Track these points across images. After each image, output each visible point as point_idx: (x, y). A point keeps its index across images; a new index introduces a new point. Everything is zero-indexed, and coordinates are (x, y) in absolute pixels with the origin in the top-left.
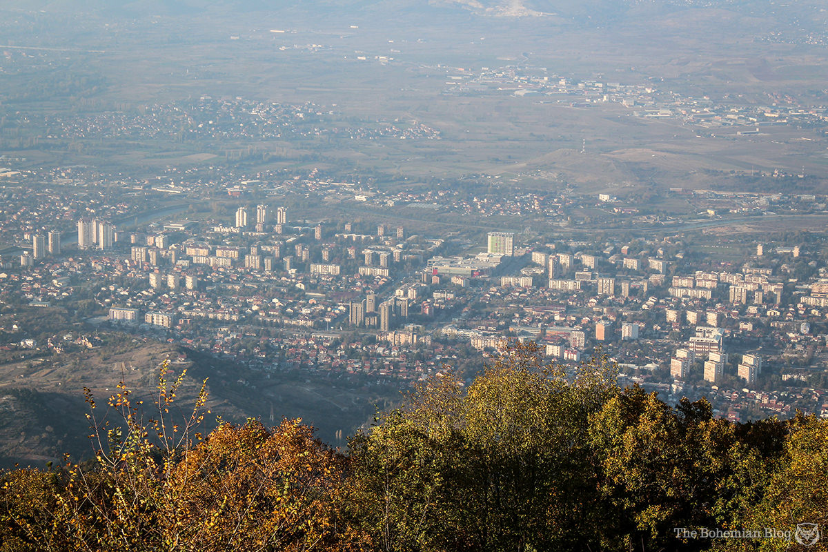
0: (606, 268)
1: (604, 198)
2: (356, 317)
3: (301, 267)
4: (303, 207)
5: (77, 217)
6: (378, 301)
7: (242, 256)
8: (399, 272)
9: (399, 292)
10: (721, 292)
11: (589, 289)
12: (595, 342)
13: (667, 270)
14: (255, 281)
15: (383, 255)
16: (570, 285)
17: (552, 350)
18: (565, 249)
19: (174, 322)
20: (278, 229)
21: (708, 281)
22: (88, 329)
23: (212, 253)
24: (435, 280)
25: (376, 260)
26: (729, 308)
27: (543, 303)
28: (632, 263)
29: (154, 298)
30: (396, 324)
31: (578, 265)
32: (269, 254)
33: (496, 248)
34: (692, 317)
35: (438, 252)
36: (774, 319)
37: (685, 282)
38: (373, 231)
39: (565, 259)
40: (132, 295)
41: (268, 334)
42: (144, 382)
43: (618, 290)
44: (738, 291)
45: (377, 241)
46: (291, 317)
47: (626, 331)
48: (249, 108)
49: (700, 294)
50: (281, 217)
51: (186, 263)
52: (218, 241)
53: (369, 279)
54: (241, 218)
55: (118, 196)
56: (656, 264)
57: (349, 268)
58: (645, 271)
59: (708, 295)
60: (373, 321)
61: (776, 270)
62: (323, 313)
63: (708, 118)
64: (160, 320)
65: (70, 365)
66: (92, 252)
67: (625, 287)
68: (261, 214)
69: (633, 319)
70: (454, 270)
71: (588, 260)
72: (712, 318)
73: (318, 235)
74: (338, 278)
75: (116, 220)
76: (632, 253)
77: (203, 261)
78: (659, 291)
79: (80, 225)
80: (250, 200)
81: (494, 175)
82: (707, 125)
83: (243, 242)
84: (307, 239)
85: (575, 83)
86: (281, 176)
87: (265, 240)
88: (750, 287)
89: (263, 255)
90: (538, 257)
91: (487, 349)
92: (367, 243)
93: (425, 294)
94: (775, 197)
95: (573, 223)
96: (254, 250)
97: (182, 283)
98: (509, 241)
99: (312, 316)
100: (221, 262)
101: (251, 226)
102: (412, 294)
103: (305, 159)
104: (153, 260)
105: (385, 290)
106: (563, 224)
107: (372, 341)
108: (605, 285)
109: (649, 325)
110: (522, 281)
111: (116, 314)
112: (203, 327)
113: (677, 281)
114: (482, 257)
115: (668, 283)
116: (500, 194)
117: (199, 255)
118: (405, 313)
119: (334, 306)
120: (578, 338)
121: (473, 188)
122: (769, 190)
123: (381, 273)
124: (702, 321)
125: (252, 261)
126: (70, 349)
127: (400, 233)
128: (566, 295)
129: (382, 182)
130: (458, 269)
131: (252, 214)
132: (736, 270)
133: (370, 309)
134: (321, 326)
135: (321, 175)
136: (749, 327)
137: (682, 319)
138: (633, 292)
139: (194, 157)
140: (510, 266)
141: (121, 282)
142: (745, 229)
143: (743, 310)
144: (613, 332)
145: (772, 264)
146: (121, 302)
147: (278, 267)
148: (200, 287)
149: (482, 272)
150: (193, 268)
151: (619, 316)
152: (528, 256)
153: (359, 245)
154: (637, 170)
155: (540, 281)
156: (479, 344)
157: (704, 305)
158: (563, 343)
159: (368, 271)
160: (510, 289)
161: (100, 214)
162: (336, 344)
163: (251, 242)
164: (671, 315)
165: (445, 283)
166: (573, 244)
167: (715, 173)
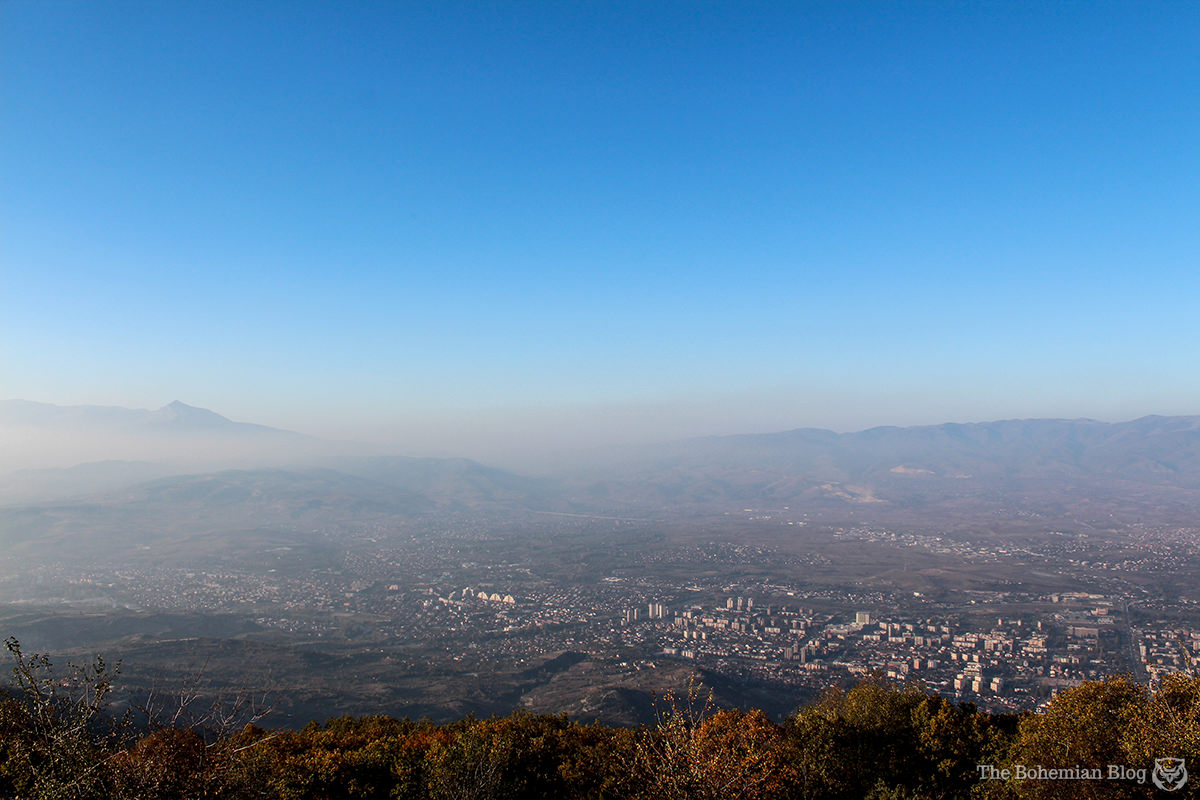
0: (918, 631)
1: (917, 594)
2: (788, 655)
3: (761, 629)
4: (761, 598)
5: (649, 602)
6: (799, 647)
7: (730, 623)
8: (811, 632)
9: (811, 642)
10: (980, 644)
11: (910, 642)
12: (914, 670)
13: (951, 632)
14: (738, 635)
15: (802, 623)
16: (900, 640)
17: (891, 674)
18: (896, 621)
19: (696, 655)
20: (748, 609)
21: (973, 638)
22: (653, 658)
23: (715, 621)
24: (829, 636)
25: (798, 625)
26: (984, 652)
27: (885, 650)
28: (932, 628)
29: (686, 643)
30: (809, 659)
31: (904, 629)
32: (744, 622)
33: (860, 621)
34: (965, 657)
35: (830, 622)
36: (1009, 658)
37: (961, 639)
38: (797, 611)
39: (897, 626)
40: (675, 641)
41: (743, 663)
42: (681, 686)
43: (925, 643)
44: (989, 643)
45: (799, 616)
46: (755, 654)
47: (930, 664)
48: (734, 548)
49: (969, 645)
50: (750, 603)
51: (702, 626)
52: (718, 615)
53: (795, 635)
54: (730, 603)
55: (669, 592)
56: (945, 629)
57: (785, 629)
58: (939, 633)
59: (974, 645)
60: (797, 657)
61: (1009, 633)
62: (772, 652)
63: (970, 553)
64: (689, 654)
65: (644, 676)
66: (656, 619)
67: (929, 641)
68: (740, 602)
69: (933, 658)
70: (840, 631)
71: (909, 627)
72: (976, 658)
73: (769, 612)
74: (779, 635)
75: (668, 604)
76: (931, 624)
77: (710, 625)
78: (948, 643)
79: (650, 606)
80: (734, 594)
81: (859, 582)
82: (969, 557)
83: (730, 616)
84: (763, 615)
85: (900, 536)
86: (750, 583)
87: (742, 615)
88: (995, 642)
89: (741, 622)
90: (883, 625)
91: (857, 673)
92: (794, 617)
93: (824, 643)
94: (1007, 594)
95: (901, 607)
96: (736, 620)
97: (700, 636)
98: (867, 616)
99: (765, 654)
100: (720, 625)
101: (735, 607)
102: (817, 643)
103: (763, 574)
104: (686, 624)
105: (804, 641)
106: (895, 608)
107: (797, 667)
108: (919, 640)
109: (942, 661)
110: (874, 637)
111: (667, 651)
112: (711, 658)
113: (956, 638)
114: (853, 624)
115: (952, 639)
116: (862, 592)
117: (709, 622)
118: (814, 653)
119: (777, 649)
120: (905, 667)
121: (848, 589)
122: (1004, 591)
123: (801, 633)
124: (970, 659)
125: (736, 625)
126: (644, 668)
127: (811, 612)
128: (898, 645)
129: (802, 586)
130: (842, 631)
131: (735, 602)
132: (987, 632)
133: (795, 651)
134: (770, 659)
135: (770, 582)
136: (996, 662)
137: (960, 658)
138: (933, 644)
139: (707, 573)
140: (868, 629)
141: (670, 635)
142: (991, 611)
143: (992, 653)
144: (923, 664)
145: (1007, 629)
146: (670, 645)
147: (748, 629)
148: (709, 638)
149: (854, 632)
150: (706, 628)
151: (926, 656)
152: (878, 624)
153: (790, 618)
154: (932, 580)
155: (884, 638)
156: (852, 670)
157: (971, 651)
158: (897, 671)
159: (795, 632)
160: (868, 641)
161: (660, 601)
162: (778, 669)
163: (735, 615)
164: (954, 656)
165: (834, 638)
166: (901, 618)
167: (974, 582)
